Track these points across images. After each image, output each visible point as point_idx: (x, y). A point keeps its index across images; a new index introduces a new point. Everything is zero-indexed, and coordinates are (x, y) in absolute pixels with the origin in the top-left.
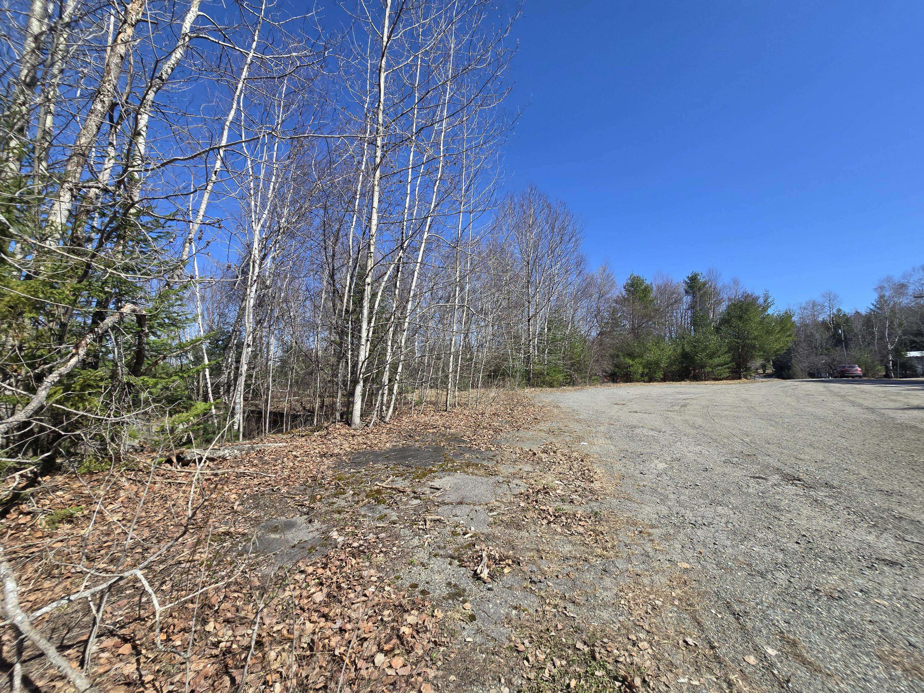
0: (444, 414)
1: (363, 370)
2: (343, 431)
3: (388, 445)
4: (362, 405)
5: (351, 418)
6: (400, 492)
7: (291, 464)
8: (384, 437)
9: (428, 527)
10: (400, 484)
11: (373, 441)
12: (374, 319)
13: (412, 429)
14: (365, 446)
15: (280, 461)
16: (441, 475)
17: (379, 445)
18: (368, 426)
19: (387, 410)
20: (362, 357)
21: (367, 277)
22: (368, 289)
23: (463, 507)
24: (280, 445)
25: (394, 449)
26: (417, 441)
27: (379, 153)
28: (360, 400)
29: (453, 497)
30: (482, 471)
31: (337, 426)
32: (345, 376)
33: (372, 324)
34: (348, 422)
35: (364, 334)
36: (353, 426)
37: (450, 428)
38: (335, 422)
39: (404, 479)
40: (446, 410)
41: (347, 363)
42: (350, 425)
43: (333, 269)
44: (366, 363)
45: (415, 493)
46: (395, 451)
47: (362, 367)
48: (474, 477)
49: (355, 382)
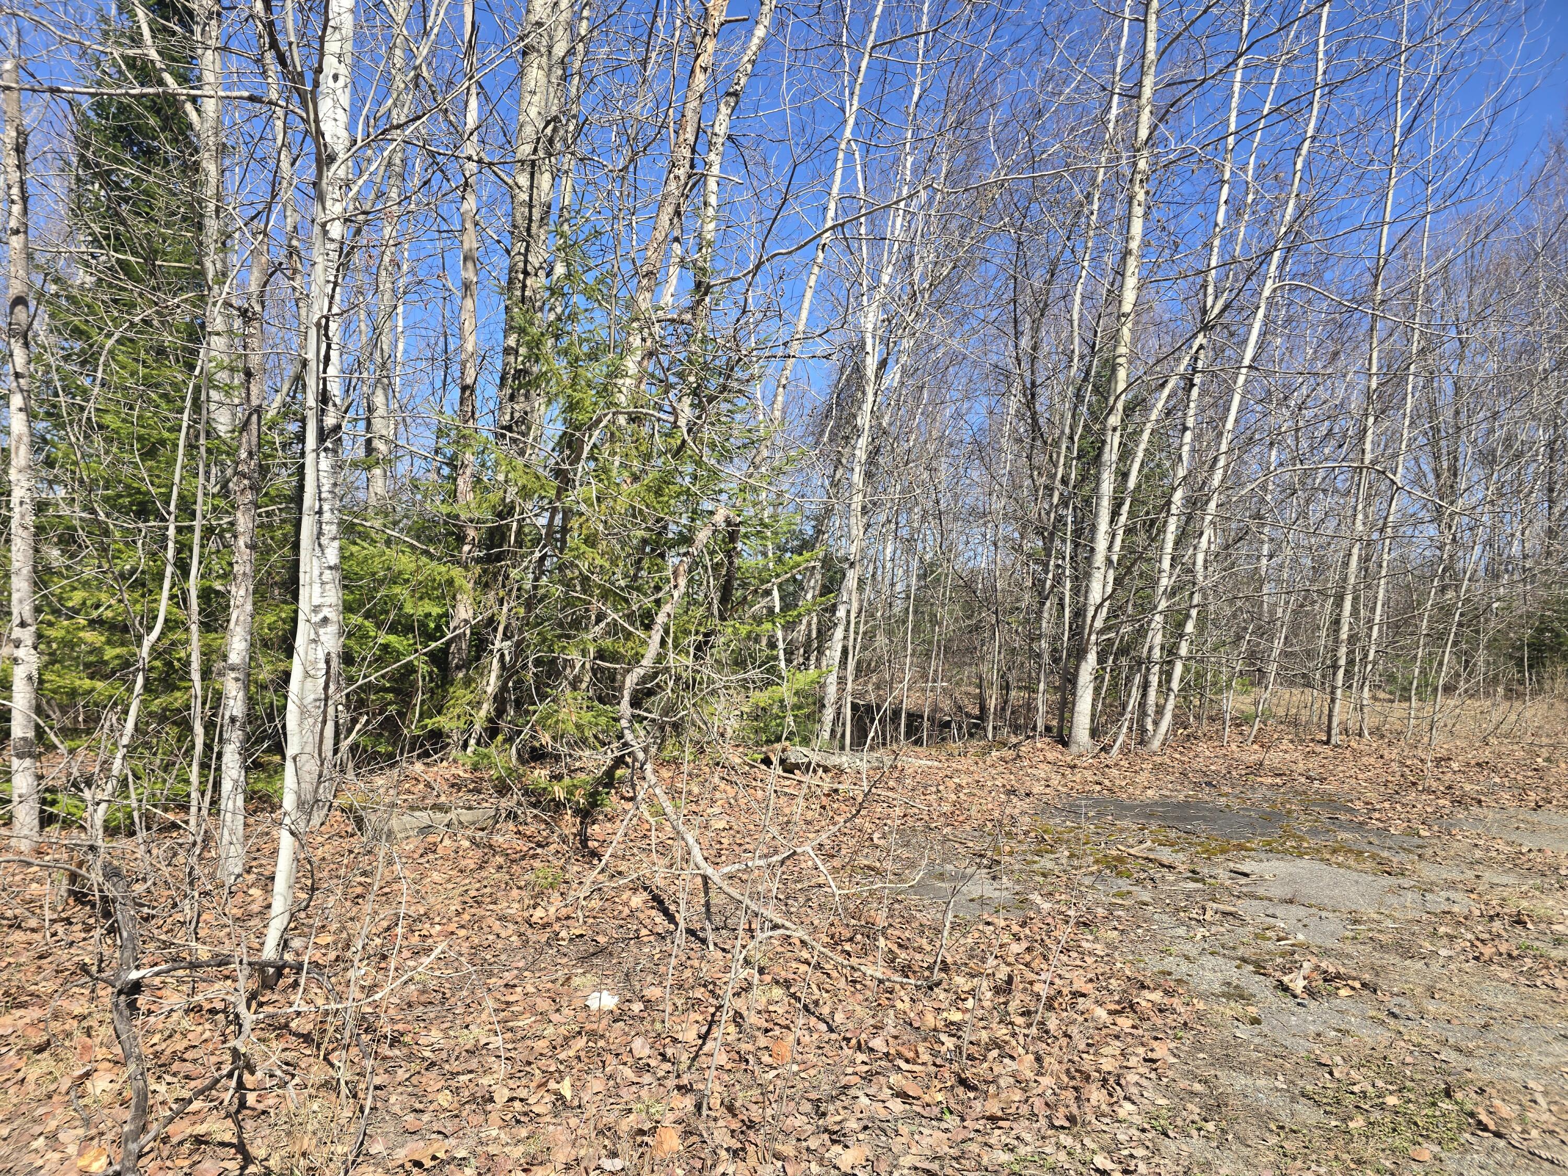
0: (1318, 749)
1: (1098, 624)
2: (1051, 756)
3: (1150, 793)
4: (1094, 706)
5: (1070, 728)
6: (1163, 866)
7: (954, 797)
8: (1142, 778)
9: (1207, 917)
10: (1165, 854)
11: (1117, 782)
12: (1125, 508)
13: (1217, 772)
14: (1098, 788)
15: (934, 789)
16: (1263, 856)
17: (1131, 790)
18: (1107, 752)
19: (1156, 723)
20: (1096, 596)
21: (1108, 414)
22: (1113, 440)
23: (1293, 908)
24: (930, 763)
25: (1164, 802)
26: (1226, 795)
27: (1146, 118)
28: (1090, 691)
29: (1277, 892)
30: (1369, 865)
31: (1039, 745)
32: (1057, 638)
33: (1123, 519)
34: (1063, 740)
35: (1101, 544)
36: (1074, 749)
37: (1322, 780)
38: (1033, 737)
39: (1177, 852)
40: (1327, 742)
41: (1061, 605)
42: (1065, 744)
43: (1033, 384)
44: (1105, 610)
45: (1193, 872)
46: (1163, 805)
47: (1094, 617)
48: (1342, 871)
49: (1079, 653)
